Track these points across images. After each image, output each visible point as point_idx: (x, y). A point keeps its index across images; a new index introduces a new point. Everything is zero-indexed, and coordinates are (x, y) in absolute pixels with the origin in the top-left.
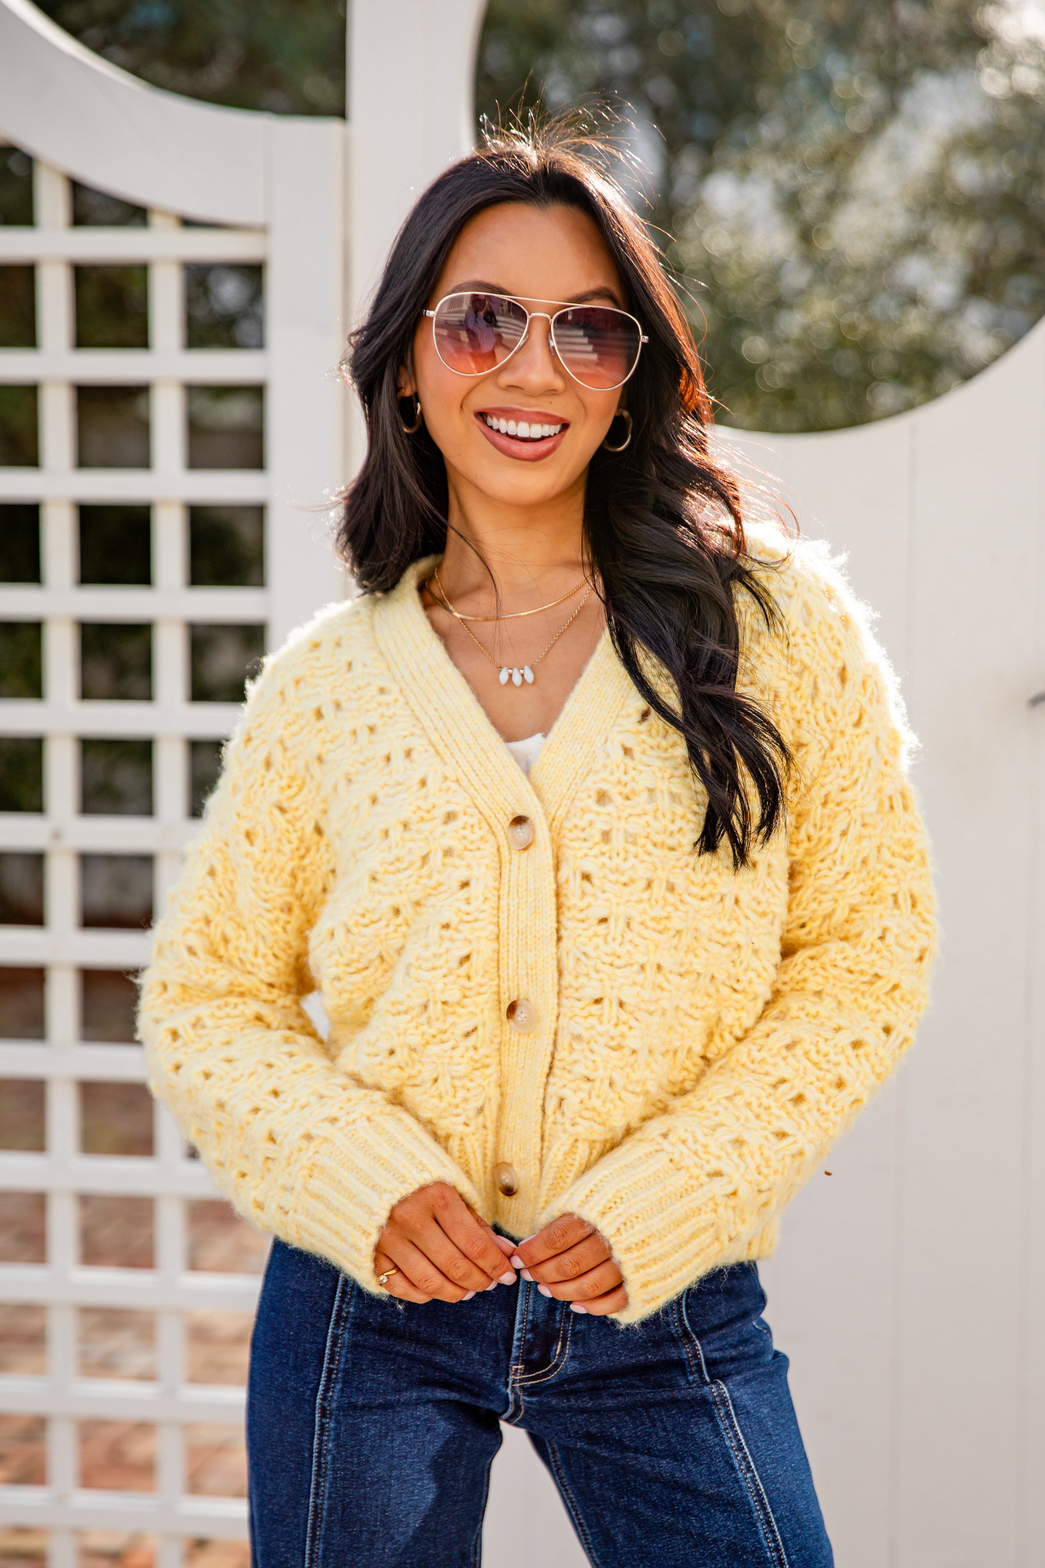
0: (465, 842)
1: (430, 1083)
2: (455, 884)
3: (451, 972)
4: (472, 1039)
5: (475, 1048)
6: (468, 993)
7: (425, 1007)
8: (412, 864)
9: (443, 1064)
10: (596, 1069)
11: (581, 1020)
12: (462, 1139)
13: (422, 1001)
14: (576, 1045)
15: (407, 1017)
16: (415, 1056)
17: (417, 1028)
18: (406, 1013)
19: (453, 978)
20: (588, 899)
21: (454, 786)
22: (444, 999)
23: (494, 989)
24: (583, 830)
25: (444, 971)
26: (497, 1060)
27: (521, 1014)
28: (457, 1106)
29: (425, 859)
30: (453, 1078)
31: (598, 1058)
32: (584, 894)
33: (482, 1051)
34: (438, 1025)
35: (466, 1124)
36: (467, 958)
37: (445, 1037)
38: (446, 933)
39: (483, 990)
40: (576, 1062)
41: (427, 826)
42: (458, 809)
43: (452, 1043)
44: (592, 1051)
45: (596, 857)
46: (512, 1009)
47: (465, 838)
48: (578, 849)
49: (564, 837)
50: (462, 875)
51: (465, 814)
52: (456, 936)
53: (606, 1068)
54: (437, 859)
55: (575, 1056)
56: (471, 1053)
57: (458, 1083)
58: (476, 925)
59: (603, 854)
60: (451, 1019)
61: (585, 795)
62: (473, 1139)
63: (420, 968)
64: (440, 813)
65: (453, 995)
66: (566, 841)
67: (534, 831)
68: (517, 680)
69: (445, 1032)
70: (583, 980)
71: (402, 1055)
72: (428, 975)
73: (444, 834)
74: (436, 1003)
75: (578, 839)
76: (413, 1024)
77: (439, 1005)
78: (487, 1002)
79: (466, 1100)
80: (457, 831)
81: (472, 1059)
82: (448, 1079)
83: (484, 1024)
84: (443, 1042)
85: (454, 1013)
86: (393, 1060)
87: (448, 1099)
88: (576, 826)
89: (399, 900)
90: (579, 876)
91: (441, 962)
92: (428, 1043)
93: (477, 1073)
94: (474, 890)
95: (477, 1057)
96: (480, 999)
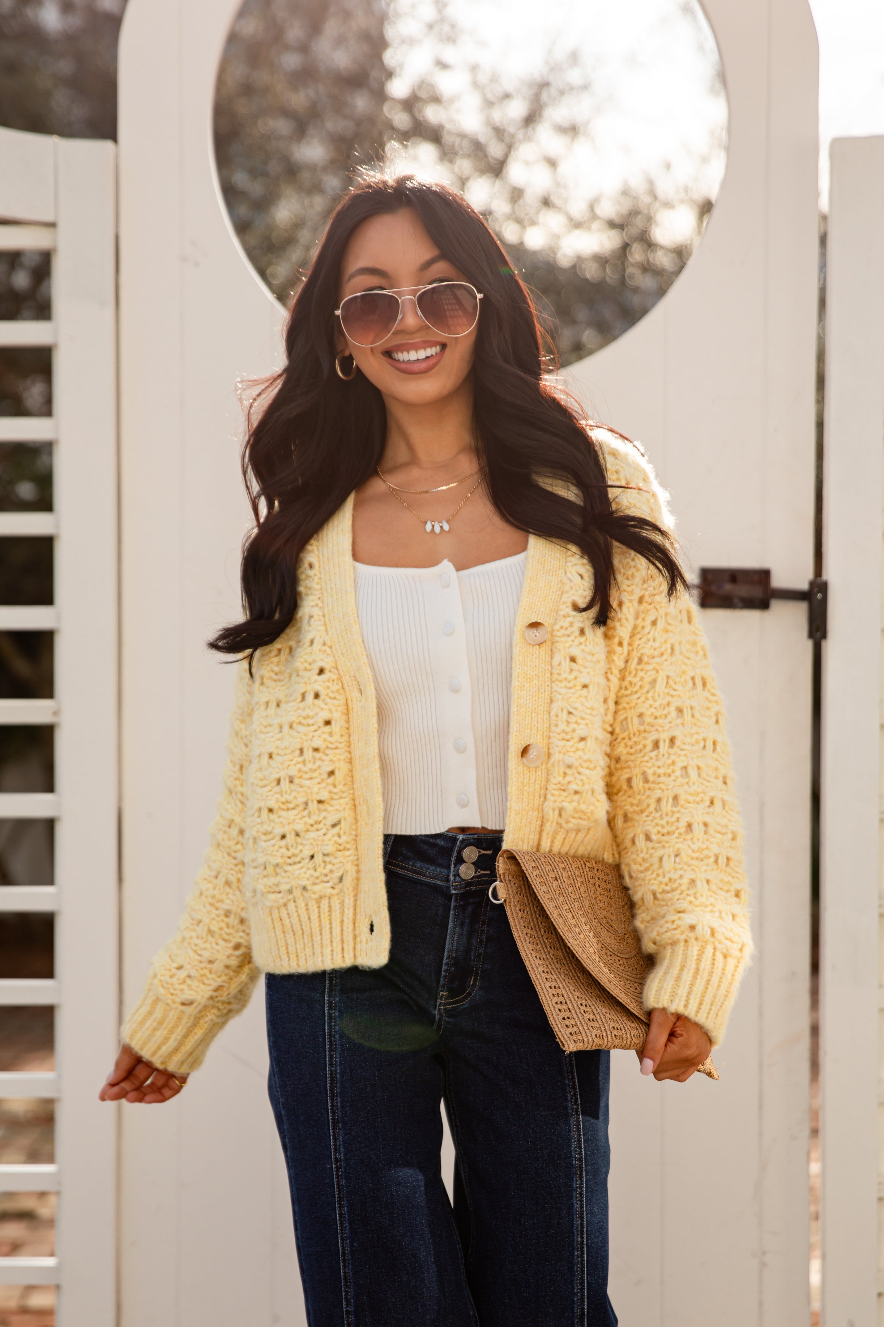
1: (308, 859)
2: (320, 721)
3: (322, 781)
4: (336, 829)
5: (338, 836)
6: (335, 796)
7: (307, 804)
9: (317, 845)
12: (329, 898)
13: (304, 800)
15: (294, 812)
16: (299, 840)
17: (301, 819)
18: (293, 809)
19: (323, 785)
22: (319, 798)
25: (318, 780)
26: (354, 846)
28: (326, 875)
29: (303, 697)
30: (324, 855)
33: (342, 838)
34: (315, 818)
35: (333, 888)
36: (333, 772)
37: (319, 826)
38: (317, 755)
39: (342, 795)
42: (327, 665)
43: (324, 831)
47: (328, 688)
48: (566, 642)
50: (326, 715)
51: (331, 669)
52: (324, 757)
54: (310, 698)
56: (336, 838)
57: (327, 859)
58: (336, 751)
59: (581, 643)
60: (324, 814)
62: (336, 898)
63: (301, 777)
64: (315, 668)
65: (325, 797)
69: (319, 823)
71: (290, 839)
72: (308, 783)
73: (315, 682)
74: (313, 801)
76: (299, 816)
77: (315, 803)
78: (344, 805)
79: (331, 871)
80: (324, 682)
81: (336, 842)
82: (321, 855)
83: (344, 819)
84: (317, 830)
85: (325, 810)
86: (283, 843)
87: (320, 870)
88: (562, 627)
90: (568, 660)
91: (316, 774)
92: (307, 830)
93: (340, 854)
94: (334, 728)
96: (341, 801)
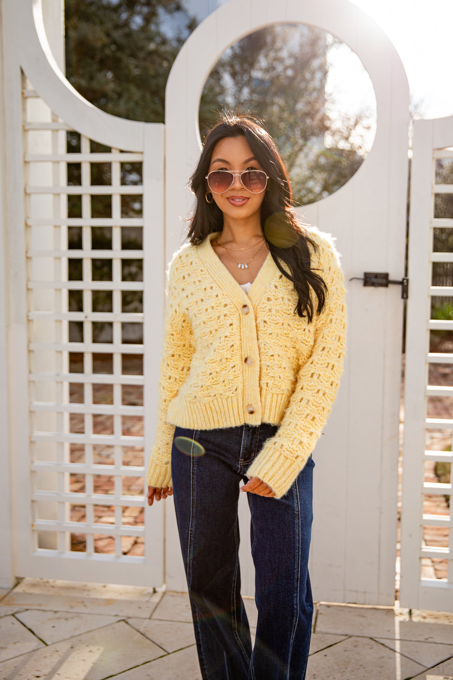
0: (230, 312)
1: (222, 383)
2: (228, 325)
3: (228, 350)
4: (234, 369)
5: (235, 372)
6: (233, 356)
7: (221, 360)
8: (215, 319)
9: (226, 376)
10: (275, 374)
11: (268, 361)
12: (232, 398)
13: (220, 359)
14: (268, 368)
15: (215, 364)
16: (218, 375)
17: (218, 366)
18: (215, 362)
19: (229, 351)
20: (266, 328)
21: (226, 297)
22: (226, 357)
23: (240, 354)
24: (263, 309)
25: (226, 349)
26: (242, 375)
27: (248, 361)
28: (230, 388)
29: (219, 317)
30: (229, 380)
31: (275, 371)
32: (265, 326)
33: (237, 372)
34: (224, 365)
35: (233, 393)
36: (233, 345)
37: (226, 368)
38: (226, 339)
39: (237, 354)
40: (269, 373)
41: (219, 308)
42: (228, 303)
43: (228, 370)
44: (273, 369)
45: (267, 316)
46: (246, 360)
47: (230, 311)
48: (262, 314)
49: (258, 311)
50: (230, 322)
51: (230, 304)
52: (229, 339)
53: (278, 373)
54: (222, 317)
55: (269, 371)
56: (234, 373)
57: (230, 382)
58: (235, 336)
59: (269, 315)
60: (228, 363)
61: (264, 299)
62: (234, 397)
63: (219, 349)
64: (223, 304)
65: (229, 356)
66: (258, 312)
67: (249, 309)
68: (243, 267)
69: (226, 367)
70: (268, 350)
71: (214, 375)
72: (222, 351)
73: (224, 310)
74: (224, 359)
75: (262, 311)
76: (218, 365)
77: (225, 359)
78: (238, 358)
79: (232, 386)
80: (228, 309)
81: (234, 375)
82: (227, 381)
83: (237, 365)
84: (226, 370)
85: (229, 361)
86: (211, 376)
87: (227, 386)
88: (261, 308)
89: (212, 329)
90: (263, 322)
91: (225, 347)
92: (221, 371)
93: (235, 379)
94: (234, 326)
95: (235, 374)
96: (236, 357)
